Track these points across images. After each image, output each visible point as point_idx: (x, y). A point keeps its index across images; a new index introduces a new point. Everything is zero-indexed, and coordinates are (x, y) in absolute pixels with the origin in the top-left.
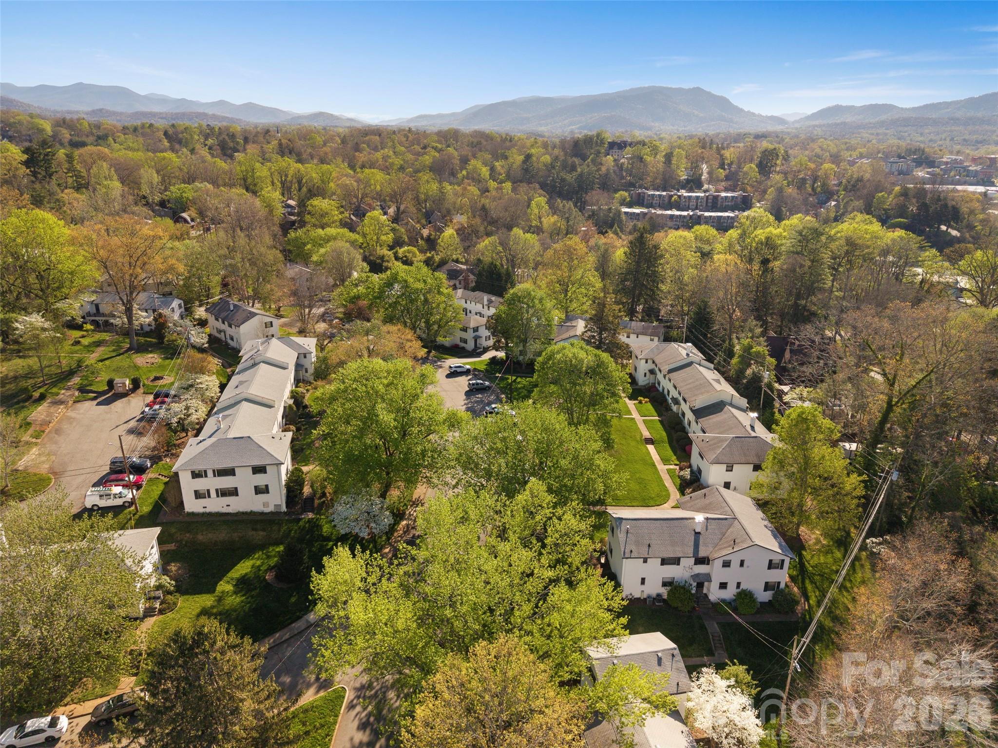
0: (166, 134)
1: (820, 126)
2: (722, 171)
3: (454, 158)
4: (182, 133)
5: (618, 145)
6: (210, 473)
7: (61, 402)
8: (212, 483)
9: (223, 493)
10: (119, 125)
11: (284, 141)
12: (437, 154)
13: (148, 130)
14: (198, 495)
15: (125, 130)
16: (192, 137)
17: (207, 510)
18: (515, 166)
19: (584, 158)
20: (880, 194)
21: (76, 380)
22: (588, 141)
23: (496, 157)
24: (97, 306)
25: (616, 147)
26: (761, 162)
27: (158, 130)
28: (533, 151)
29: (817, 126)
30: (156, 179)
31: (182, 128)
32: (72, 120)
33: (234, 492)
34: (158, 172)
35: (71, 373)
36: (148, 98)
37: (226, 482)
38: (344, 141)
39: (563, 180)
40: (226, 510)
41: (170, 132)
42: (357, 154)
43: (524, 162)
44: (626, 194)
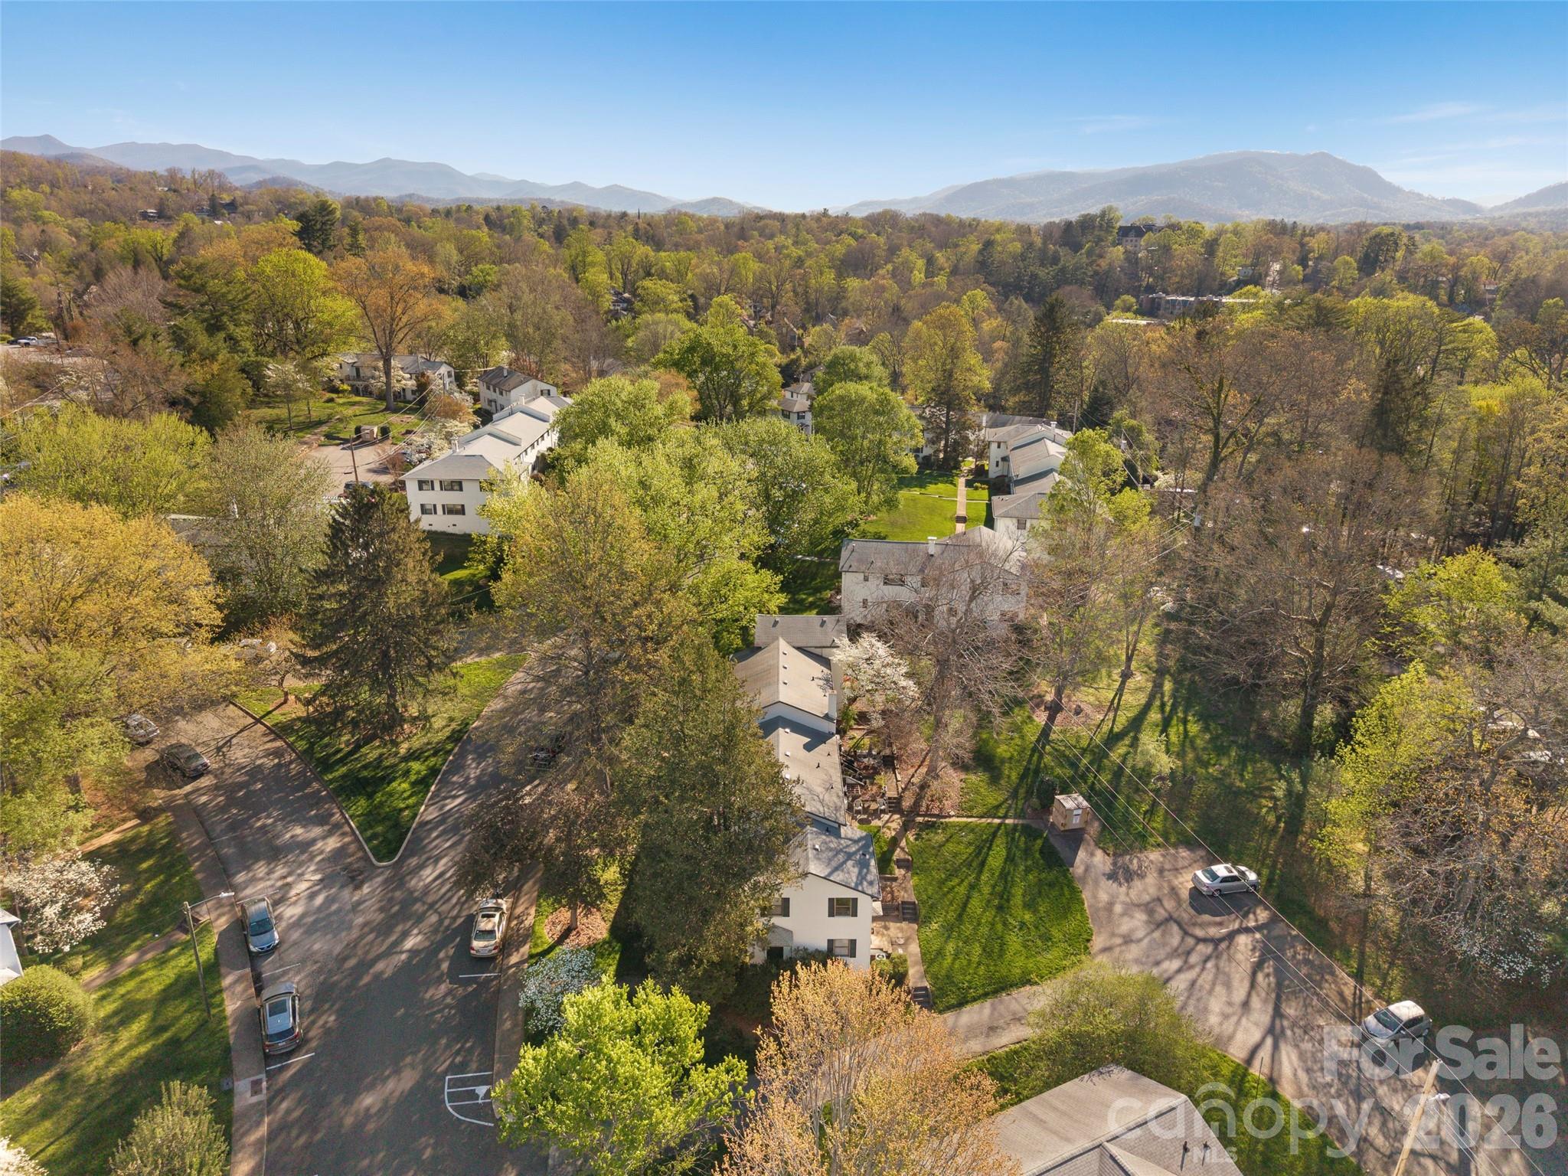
0: (487, 218)
1: (1537, 215)
2: (1299, 268)
3: (879, 247)
4: (509, 217)
5: (1135, 231)
6: (437, 486)
7: (305, 443)
8: (438, 497)
9: (450, 510)
10: (429, 207)
11: (642, 225)
12: (853, 242)
13: (464, 215)
14: (424, 510)
15: (435, 212)
16: (520, 223)
17: (433, 528)
18: (966, 258)
19: (1076, 247)
20: (1551, 301)
21: (325, 428)
22: (1087, 224)
23: (942, 245)
24: (358, 370)
25: (1133, 233)
26: (1367, 255)
27: (478, 213)
28: (998, 237)
29: (1530, 214)
30: (455, 257)
31: (509, 211)
32: (367, 200)
33: (461, 511)
34: (461, 251)
35: (320, 423)
36: (474, 179)
37: (453, 498)
38: (727, 226)
39: (1034, 276)
40: (451, 530)
41: (494, 215)
42: (740, 243)
43: (981, 252)
44: (1133, 300)
